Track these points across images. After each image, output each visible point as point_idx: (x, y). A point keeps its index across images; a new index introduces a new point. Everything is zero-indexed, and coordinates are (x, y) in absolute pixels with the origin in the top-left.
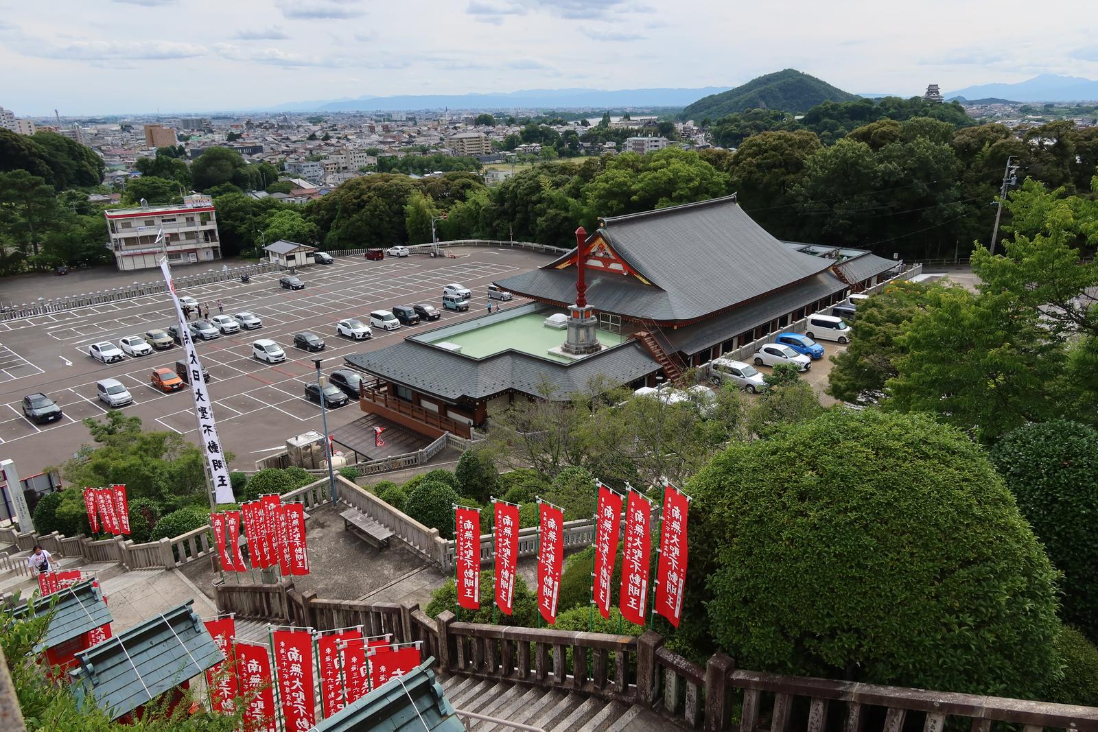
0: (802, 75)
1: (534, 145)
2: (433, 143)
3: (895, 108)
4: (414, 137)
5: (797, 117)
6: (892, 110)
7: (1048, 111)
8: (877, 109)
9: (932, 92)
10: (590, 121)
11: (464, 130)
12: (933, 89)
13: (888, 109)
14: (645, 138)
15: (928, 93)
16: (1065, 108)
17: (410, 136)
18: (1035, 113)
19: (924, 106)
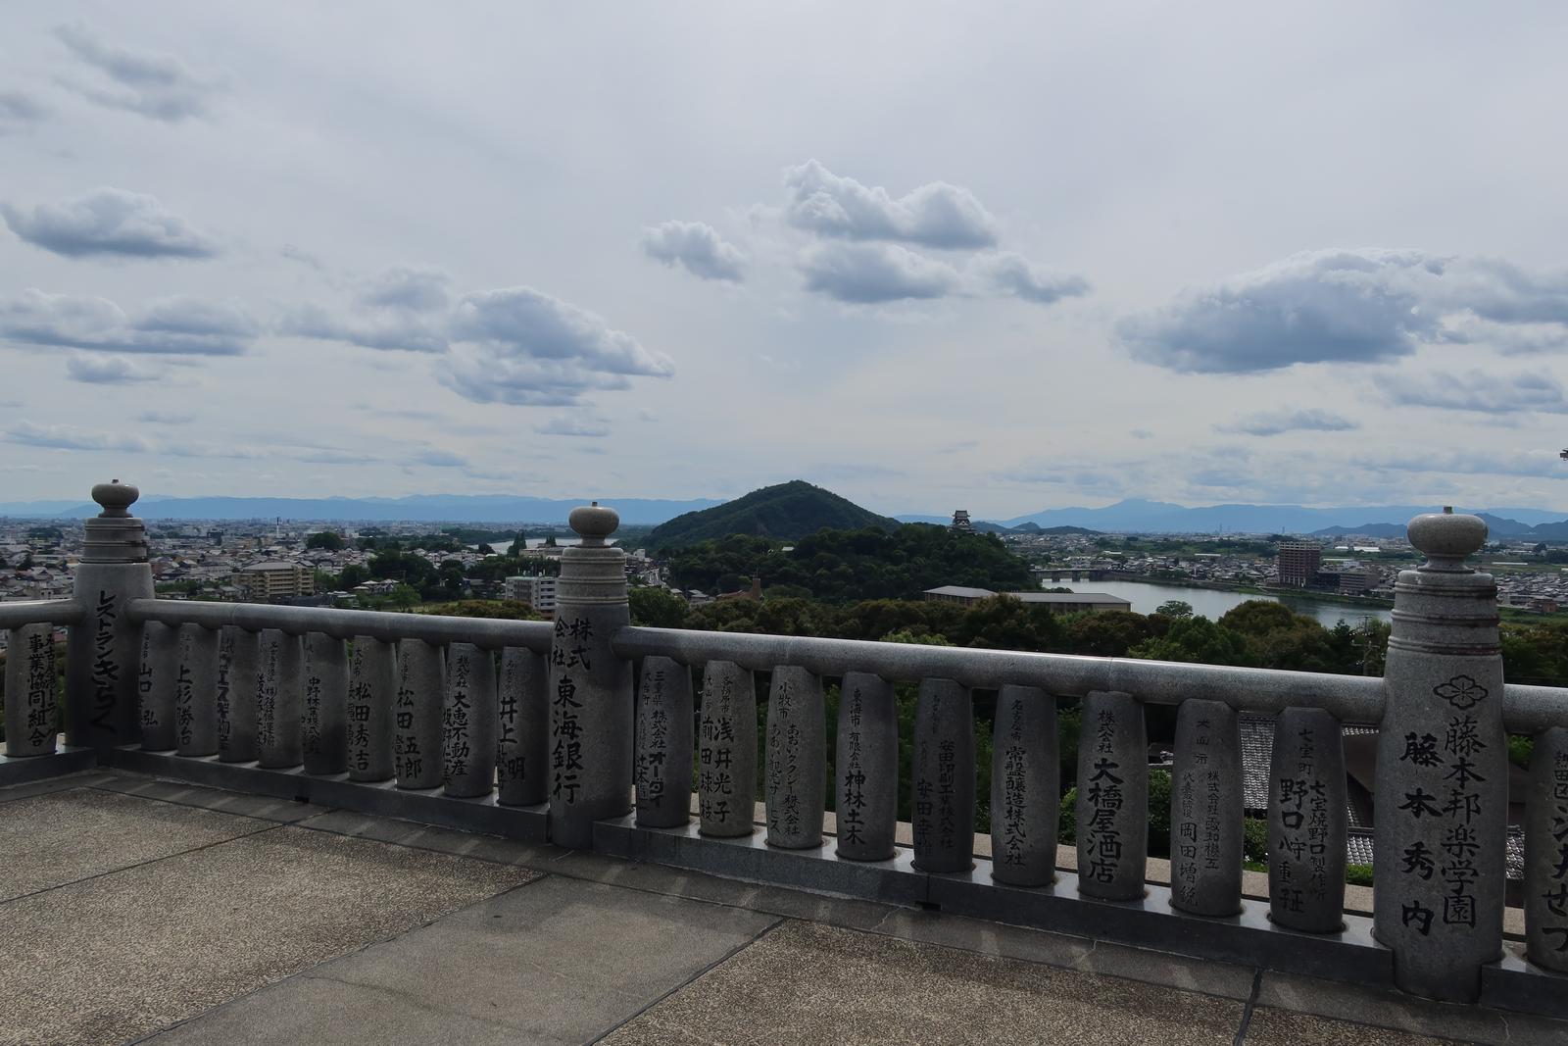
0: (815, 489)
1: (389, 581)
2: (213, 577)
3: (913, 540)
4: (189, 566)
5: (785, 549)
6: (910, 543)
7: (1129, 545)
8: (889, 539)
9: (961, 521)
10: (493, 546)
11: (282, 557)
12: (961, 517)
13: (904, 541)
14: (533, 578)
15: (956, 520)
16: (1151, 542)
17: (182, 565)
18: (1114, 547)
19: (951, 537)
